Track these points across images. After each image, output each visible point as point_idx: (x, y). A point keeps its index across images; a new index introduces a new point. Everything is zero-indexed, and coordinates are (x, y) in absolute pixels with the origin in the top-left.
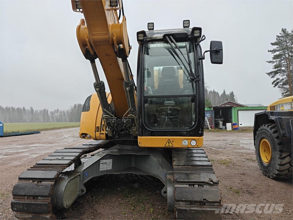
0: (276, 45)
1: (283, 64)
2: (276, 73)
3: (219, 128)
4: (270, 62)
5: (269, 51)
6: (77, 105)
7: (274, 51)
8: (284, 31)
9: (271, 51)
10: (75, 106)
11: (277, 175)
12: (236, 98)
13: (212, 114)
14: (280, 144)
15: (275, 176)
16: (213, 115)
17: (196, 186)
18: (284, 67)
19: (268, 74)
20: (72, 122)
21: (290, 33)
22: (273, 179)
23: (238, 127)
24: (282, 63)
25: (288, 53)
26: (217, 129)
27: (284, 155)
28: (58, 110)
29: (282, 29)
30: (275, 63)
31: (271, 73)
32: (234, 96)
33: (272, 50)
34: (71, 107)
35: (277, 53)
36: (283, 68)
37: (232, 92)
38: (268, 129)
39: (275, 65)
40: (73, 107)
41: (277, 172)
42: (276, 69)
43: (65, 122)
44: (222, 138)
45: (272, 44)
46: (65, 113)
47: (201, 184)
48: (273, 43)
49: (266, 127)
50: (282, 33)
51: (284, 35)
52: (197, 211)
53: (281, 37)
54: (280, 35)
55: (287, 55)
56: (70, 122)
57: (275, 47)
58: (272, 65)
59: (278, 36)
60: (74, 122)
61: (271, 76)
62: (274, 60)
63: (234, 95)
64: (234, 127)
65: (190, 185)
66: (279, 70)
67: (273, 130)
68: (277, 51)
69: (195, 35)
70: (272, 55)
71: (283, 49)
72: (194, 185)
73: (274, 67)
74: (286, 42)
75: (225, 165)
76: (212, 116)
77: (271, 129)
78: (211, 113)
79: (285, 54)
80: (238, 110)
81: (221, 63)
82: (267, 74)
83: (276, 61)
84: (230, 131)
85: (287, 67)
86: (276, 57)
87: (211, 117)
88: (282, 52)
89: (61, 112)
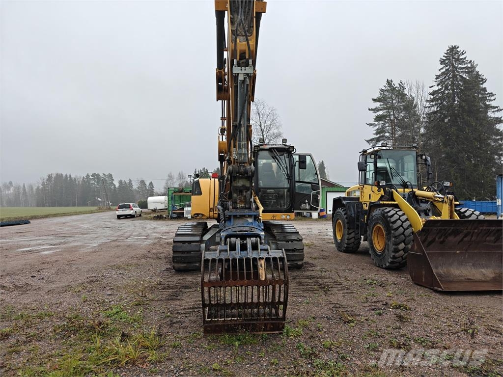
0: (379, 101)
1: (388, 128)
2: (378, 140)
3: (302, 216)
4: (371, 125)
5: (369, 110)
6: (53, 176)
7: (376, 110)
8: (389, 83)
9: (372, 110)
10: (50, 177)
11: (346, 247)
12: (328, 172)
14: (347, 223)
15: (344, 249)
17: (290, 242)
18: (389, 132)
20: (43, 206)
21: (396, 87)
22: (343, 252)
23: (325, 214)
24: (386, 127)
25: (394, 115)
26: (299, 217)
27: (350, 232)
28: (11, 183)
29: (388, 80)
30: (377, 127)
31: (371, 140)
32: (324, 168)
33: (373, 108)
34: (40, 178)
35: (381, 113)
36: (387, 134)
37: (323, 162)
38: (341, 211)
39: (377, 129)
40: (45, 180)
41: (346, 246)
42: (378, 135)
43: (25, 206)
44: (305, 227)
45: (374, 100)
46: (27, 190)
47: (292, 241)
48: (375, 98)
49: (340, 210)
51: (389, 88)
52: (291, 255)
53: (385, 90)
54: (384, 88)
55: (392, 118)
56: (38, 206)
57: (378, 104)
58: (373, 130)
59: (382, 90)
60: (46, 206)
61: (371, 144)
62: (376, 123)
63: (325, 166)
64: (322, 214)
65: (286, 242)
66: (383, 136)
67: (344, 212)
68: (381, 110)
69: (290, 150)
70: (374, 115)
71: (388, 108)
72: (288, 242)
73: (375, 132)
74: (392, 99)
75: (308, 247)
77: (343, 211)
79: (390, 115)
80: (327, 192)
81: (305, 169)
83: (379, 124)
84: (316, 220)
85: (392, 134)
86: (378, 119)
88: (386, 112)
89: (18, 188)
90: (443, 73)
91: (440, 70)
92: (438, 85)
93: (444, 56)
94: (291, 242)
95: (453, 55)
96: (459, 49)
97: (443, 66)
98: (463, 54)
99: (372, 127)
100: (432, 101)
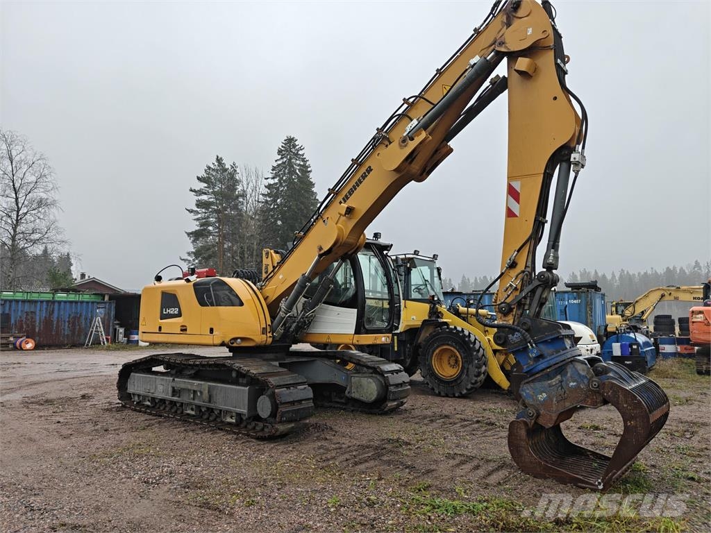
0: (204, 182)
1: (211, 219)
4: (192, 212)
5: (191, 190)
7: (199, 192)
8: (219, 160)
9: (194, 191)
13: (110, 309)
16: (113, 313)
18: (213, 226)
19: (189, 234)
21: (227, 169)
29: (218, 157)
30: (199, 216)
33: (197, 189)
35: (205, 197)
36: (210, 228)
39: (199, 219)
45: (199, 179)
50: (216, 164)
51: (218, 168)
53: (213, 169)
54: (212, 166)
57: (202, 185)
58: (194, 219)
59: (209, 168)
62: (198, 210)
66: (205, 230)
68: (205, 194)
70: (195, 199)
76: (109, 314)
78: (107, 307)
82: (186, 235)
83: (201, 213)
86: (200, 204)
87: (107, 317)
88: (213, 198)
90: (279, 165)
91: (276, 161)
92: (273, 178)
93: (282, 147)
94: (397, 373)
95: (290, 148)
96: (297, 143)
97: (280, 157)
98: (301, 150)
99: (192, 214)
100: (268, 195)
